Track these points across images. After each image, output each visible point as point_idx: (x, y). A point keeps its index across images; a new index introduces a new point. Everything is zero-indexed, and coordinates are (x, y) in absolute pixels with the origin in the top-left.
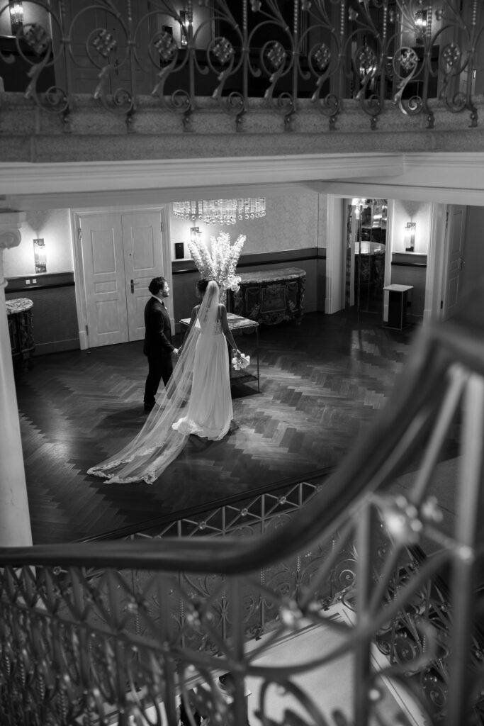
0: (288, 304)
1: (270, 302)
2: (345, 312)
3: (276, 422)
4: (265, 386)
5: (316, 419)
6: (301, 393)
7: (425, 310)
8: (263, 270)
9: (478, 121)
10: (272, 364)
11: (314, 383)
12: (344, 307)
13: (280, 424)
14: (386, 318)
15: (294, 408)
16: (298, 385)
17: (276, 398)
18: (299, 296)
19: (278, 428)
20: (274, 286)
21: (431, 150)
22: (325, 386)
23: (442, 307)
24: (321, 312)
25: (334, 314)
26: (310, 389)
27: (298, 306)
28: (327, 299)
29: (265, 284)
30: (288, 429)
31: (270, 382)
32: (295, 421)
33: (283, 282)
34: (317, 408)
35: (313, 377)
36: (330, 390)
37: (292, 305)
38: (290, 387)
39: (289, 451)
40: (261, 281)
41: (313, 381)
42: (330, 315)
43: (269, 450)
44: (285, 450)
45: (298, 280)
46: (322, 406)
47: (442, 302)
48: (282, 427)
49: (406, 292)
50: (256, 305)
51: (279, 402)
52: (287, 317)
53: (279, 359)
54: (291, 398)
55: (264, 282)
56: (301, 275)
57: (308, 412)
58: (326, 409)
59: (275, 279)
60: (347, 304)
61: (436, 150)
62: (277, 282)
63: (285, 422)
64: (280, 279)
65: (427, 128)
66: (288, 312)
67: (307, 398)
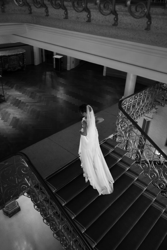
0: (19, 63)
1: (12, 63)
2: (42, 64)
3: (10, 114)
4: (8, 98)
5: (25, 112)
6: (21, 100)
7: (68, 65)
8: (9, 50)
10: (12, 88)
11: (26, 96)
12: (41, 62)
13: (11, 115)
14: (55, 67)
15: (17, 107)
16: (20, 97)
17: (11, 103)
18: (23, 60)
19: (10, 117)
20: (13, 57)
22: (30, 97)
23: (73, 63)
24: (33, 64)
25: (38, 65)
26: (24, 98)
27: (23, 64)
28: (35, 60)
29: (9, 56)
30: (13, 117)
31: (10, 96)
32: (17, 113)
33: (17, 55)
34: (25, 107)
35: (26, 93)
36: (31, 98)
37: (21, 63)
38: (17, 98)
39: (12, 128)
40: (7, 55)
41: (26, 95)
42: (36, 65)
43: (5, 127)
44: (11, 127)
45: (23, 54)
46: (27, 106)
47: (73, 61)
48: (11, 117)
49: (61, 58)
50: (7, 64)
51: (12, 105)
52: (20, 68)
53: (15, 86)
54: (17, 103)
55: (9, 55)
56: (23, 52)
57: (22, 109)
58: (28, 107)
59: (13, 54)
60: (42, 60)
62: (14, 55)
63: (13, 114)
64: (15, 54)
66: (20, 66)
67: (23, 102)
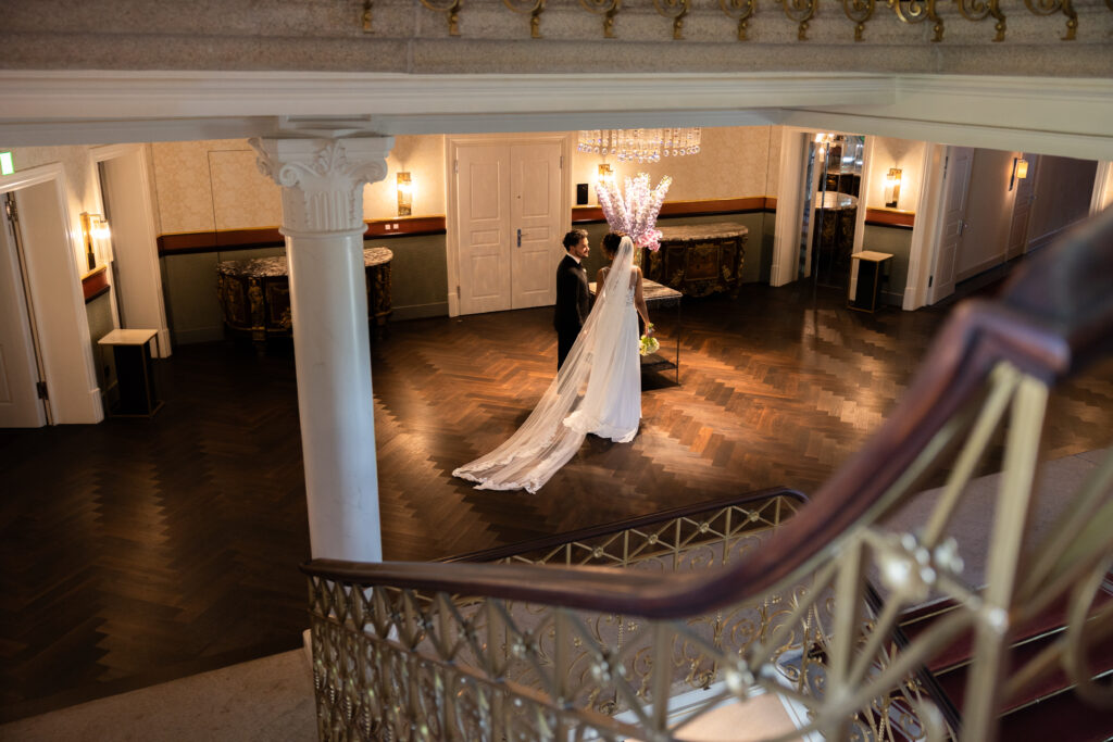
0: (721, 270)
1: (698, 267)
2: (797, 284)
3: (698, 425)
4: (685, 377)
5: (751, 425)
6: (733, 389)
7: (907, 288)
8: (691, 225)
9: (1006, 33)
10: (697, 348)
11: (752, 377)
12: (796, 278)
13: (702, 429)
14: (853, 296)
15: (723, 408)
16: (729, 378)
17: (700, 393)
18: (737, 262)
19: (700, 433)
20: (705, 246)
21: (936, 71)
22: (765, 382)
23: (930, 285)
24: (764, 284)
25: (783, 287)
26: (744, 384)
27: (734, 274)
28: (774, 266)
29: (692, 243)
30: (713, 435)
31: (692, 371)
32: (724, 425)
33: (717, 241)
34: (753, 410)
35: (750, 368)
36: (771, 387)
37: (727, 272)
38: (719, 381)
39: (713, 464)
40: (687, 239)
41: (749, 374)
42: (777, 287)
43: (688, 461)
44: (708, 462)
45: (737, 239)
46: (759, 407)
47: (931, 278)
48: (705, 433)
49: (882, 262)
50: (679, 270)
51: (703, 398)
52: (719, 288)
53: (706, 343)
54: (720, 395)
55: (691, 240)
56: (742, 233)
57: (740, 414)
58: (764, 412)
59: (706, 237)
60: (801, 274)
61: (942, 71)
62: (709, 241)
63: (710, 425)
64: (713, 236)
65: (933, 41)
66: (721, 281)
67: (741, 396)
